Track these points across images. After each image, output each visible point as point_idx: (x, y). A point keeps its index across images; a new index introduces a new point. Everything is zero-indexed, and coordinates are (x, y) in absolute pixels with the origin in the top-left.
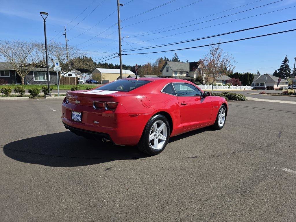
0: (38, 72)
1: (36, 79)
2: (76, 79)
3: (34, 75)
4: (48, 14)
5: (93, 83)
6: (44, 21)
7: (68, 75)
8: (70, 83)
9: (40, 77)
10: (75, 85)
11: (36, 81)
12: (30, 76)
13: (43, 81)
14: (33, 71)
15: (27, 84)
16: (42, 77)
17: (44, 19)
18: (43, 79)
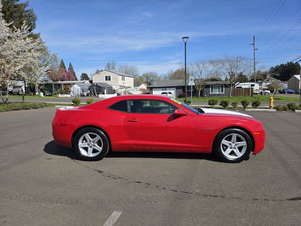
0: (220, 85)
1: (212, 92)
2: (251, 90)
3: (211, 88)
4: (188, 38)
5: (286, 93)
6: (185, 44)
7: (250, 86)
8: (244, 94)
9: (216, 89)
10: (249, 96)
11: (212, 93)
12: (207, 89)
13: (218, 93)
14: (210, 85)
15: (205, 96)
16: (218, 90)
17: (185, 43)
18: (218, 92)
